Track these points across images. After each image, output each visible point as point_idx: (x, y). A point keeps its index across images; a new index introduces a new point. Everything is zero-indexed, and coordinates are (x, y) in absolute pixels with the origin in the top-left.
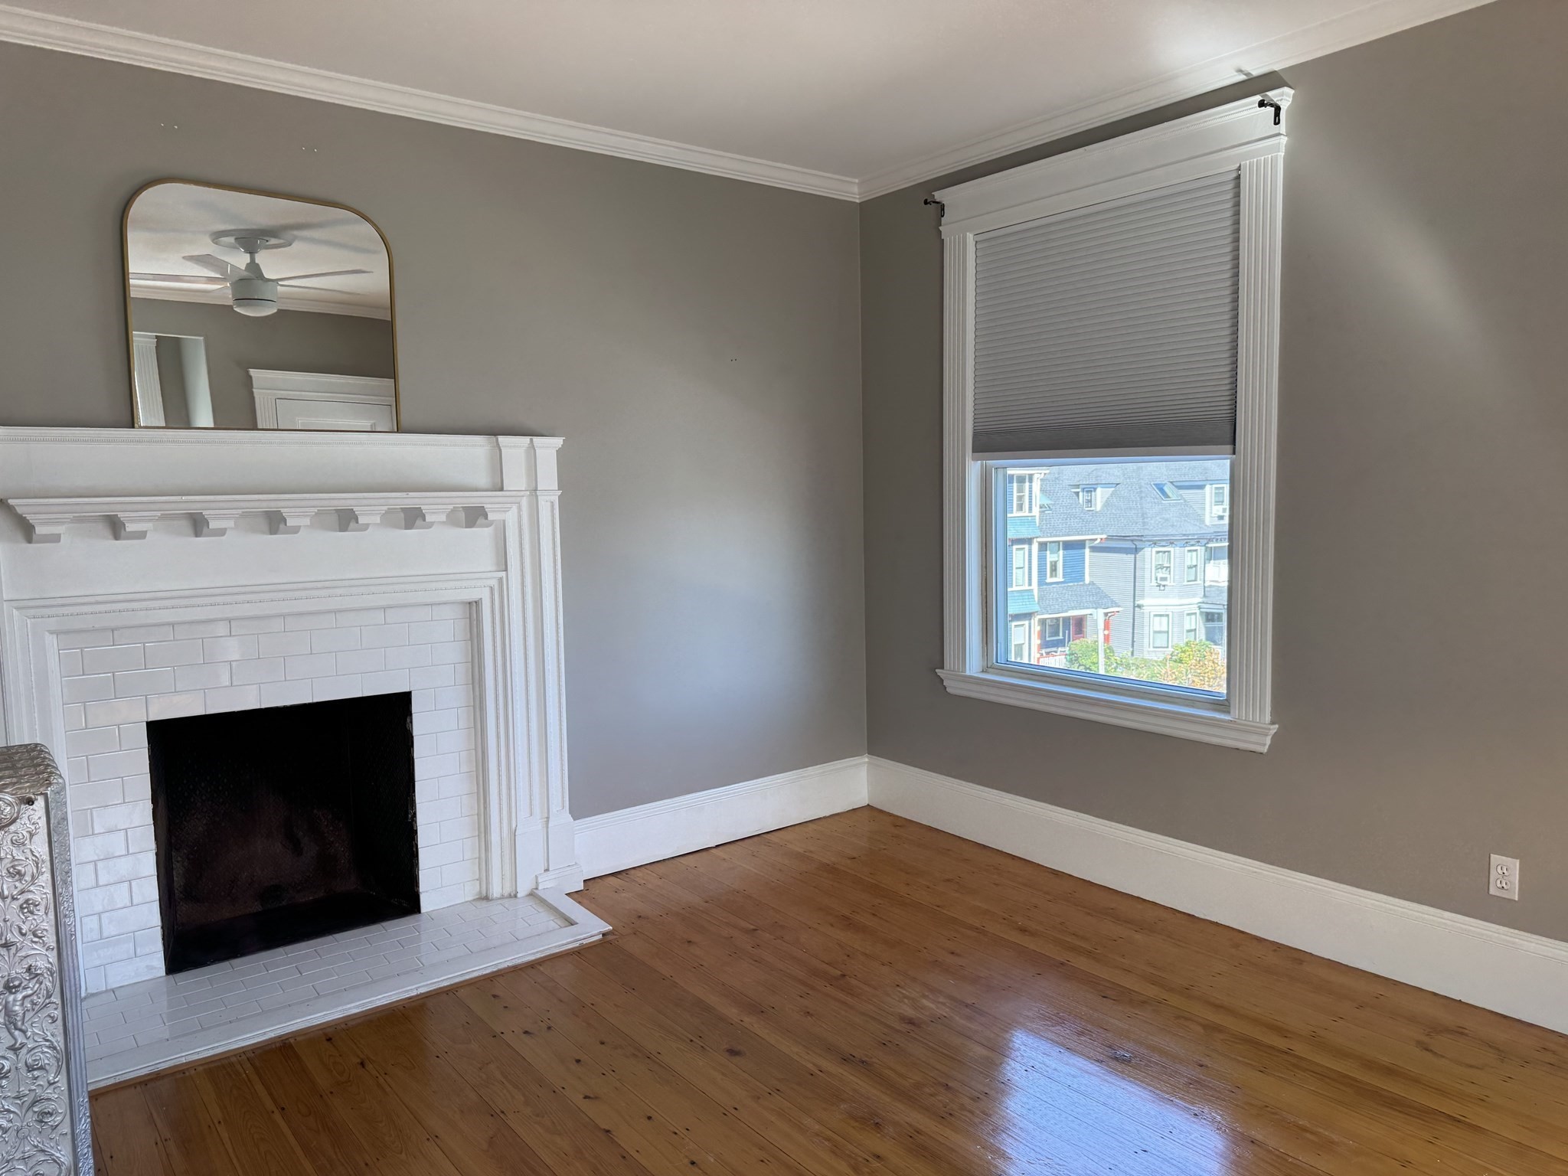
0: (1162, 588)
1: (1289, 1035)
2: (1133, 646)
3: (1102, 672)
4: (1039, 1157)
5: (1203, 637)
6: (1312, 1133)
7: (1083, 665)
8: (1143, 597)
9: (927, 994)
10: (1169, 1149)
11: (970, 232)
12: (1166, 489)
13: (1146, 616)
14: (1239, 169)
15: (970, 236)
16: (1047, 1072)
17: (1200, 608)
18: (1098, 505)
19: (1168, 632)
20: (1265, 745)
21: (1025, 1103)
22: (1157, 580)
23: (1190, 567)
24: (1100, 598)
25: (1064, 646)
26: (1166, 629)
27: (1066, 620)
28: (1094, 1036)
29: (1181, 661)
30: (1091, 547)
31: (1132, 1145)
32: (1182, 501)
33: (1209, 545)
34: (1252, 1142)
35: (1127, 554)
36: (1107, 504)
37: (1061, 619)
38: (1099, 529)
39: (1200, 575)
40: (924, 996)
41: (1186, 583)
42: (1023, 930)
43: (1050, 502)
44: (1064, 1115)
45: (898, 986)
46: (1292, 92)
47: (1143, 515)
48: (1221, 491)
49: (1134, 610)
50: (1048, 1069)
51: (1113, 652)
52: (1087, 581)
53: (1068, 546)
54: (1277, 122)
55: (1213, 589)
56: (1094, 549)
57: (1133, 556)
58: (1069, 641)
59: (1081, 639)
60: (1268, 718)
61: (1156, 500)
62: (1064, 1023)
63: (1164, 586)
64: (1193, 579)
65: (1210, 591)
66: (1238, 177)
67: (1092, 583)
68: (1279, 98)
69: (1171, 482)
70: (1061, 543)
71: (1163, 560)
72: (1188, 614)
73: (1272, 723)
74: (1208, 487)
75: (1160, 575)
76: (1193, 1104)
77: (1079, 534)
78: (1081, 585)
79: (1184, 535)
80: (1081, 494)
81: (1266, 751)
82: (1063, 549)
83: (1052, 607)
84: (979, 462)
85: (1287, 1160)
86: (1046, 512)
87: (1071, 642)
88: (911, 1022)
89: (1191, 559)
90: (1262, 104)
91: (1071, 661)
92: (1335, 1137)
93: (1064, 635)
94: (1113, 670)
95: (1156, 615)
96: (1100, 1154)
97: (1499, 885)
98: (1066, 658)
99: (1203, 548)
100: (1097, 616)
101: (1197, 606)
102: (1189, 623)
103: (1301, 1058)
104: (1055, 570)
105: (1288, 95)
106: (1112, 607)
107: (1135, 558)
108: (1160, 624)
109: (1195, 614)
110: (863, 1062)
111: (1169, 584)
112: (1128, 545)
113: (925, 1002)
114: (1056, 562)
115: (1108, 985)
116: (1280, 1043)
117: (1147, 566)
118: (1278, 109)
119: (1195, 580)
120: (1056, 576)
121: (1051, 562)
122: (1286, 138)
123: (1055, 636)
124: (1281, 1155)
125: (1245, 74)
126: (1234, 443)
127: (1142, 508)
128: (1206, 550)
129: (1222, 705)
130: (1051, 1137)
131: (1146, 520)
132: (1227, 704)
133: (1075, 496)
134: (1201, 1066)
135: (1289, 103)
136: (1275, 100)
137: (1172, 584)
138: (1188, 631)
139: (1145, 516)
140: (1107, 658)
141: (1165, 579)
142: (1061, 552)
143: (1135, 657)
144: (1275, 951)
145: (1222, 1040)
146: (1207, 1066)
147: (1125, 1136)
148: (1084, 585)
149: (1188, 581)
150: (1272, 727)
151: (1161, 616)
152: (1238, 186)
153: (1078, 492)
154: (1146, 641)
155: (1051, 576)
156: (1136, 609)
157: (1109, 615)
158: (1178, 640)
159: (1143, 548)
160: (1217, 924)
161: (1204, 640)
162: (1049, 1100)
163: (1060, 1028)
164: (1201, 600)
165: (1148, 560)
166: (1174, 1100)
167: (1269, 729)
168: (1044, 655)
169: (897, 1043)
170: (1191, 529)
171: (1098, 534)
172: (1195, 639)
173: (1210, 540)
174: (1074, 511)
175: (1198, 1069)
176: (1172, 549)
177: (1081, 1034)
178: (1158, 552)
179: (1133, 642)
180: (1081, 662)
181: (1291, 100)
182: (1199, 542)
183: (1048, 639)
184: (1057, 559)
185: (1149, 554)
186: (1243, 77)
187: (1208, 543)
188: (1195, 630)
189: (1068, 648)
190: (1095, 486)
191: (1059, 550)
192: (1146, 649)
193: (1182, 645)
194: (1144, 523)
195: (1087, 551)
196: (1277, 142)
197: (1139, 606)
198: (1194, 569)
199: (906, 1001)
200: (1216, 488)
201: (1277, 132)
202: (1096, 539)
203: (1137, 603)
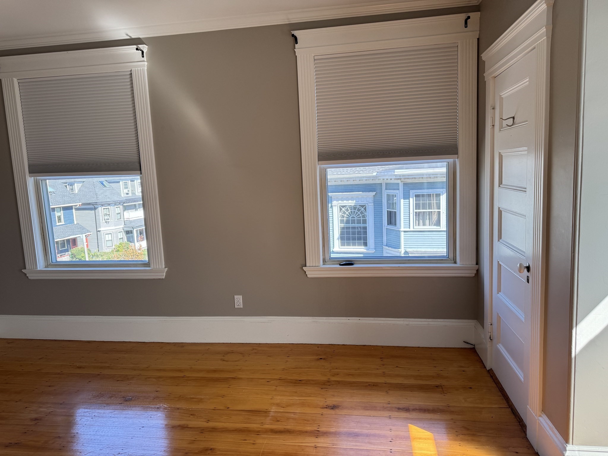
0: (107, 223)
1: (183, 371)
2: (98, 248)
3: (87, 259)
4: (104, 446)
5: (126, 240)
6: (195, 399)
7: (78, 258)
8: (100, 227)
9: (41, 406)
10: (151, 423)
11: (15, 78)
12: (104, 183)
13: (102, 235)
14: (131, 71)
15: (15, 80)
16: (101, 415)
17: (123, 229)
18: (76, 191)
19: (112, 240)
20: (163, 276)
21: (94, 430)
22: (105, 220)
23: (118, 214)
24: (82, 229)
25: (68, 251)
26: (111, 239)
27: (68, 241)
28: (116, 396)
29: (118, 251)
30: (75, 209)
31: (138, 427)
32: (111, 188)
33: (124, 205)
34: (178, 409)
35: (91, 210)
36: (80, 190)
37: (65, 240)
38: (78, 201)
39: (122, 217)
40: (40, 407)
41: (117, 220)
42: (80, 368)
43: (53, 190)
44: (111, 427)
45: (26, 408)
46: (147, 47)
47: (96, 194)
48: (126, 184)
49: (97, 233)
50: (101, 414)
51: (90, 251)
52: (75, 223)
53: (65, 209)
54: (143, 57)
55: (128, 221)
56: (77, 209)
57: (94, 211)
58: (70, 249)
59: (76, 248)
60: (164, 266)
61: (101, 188)
62: (104, 396)
63: (108, 222)
64: (120, 218)
65: (126, 222)
66: (131, 74)
67: (78, 224)
68: (143, 48)
69: (106, 181)
70: (61, 208)
71: (106, 211)
72: (119, 232)
73: (165, 268)
74: (121, 182)
75: (106, 218)
76: (156, 405)
77: (69, 204)
78: (73, 225)
79: (114, 201)
80: (68, 186)
81: (164, 278)
82: (63, 210)
83: (61, 236)
84: (33, 178)
85: (189, 410)
86: (53, 195)
87: (71, 249)
88: (36, 419)
89: (118, 210)
90: (137, 49)
91: (72, 257)
92: (202, 397)
93: (68, 247)
94: (91, 259)
95: (106, 234)
96: (127, 435)
97: (237, 304)
98: (70, 257)
99: (122, 206)
100: (82, 238)
101: (122, 229)
102: (120, 235)
103: (188, 377)
104: (60, 219)
105: (146, 48)
106: (88, 233)
107: (95, 212)
108: (108, 237)
109: (122, 232)
110: (16, 443)
111: (110, 221)
112: (92, 206)
113: (41, 409)
114: (60, 216)
115: (118, 376)
116: (181, 374)
117: (101, 215)
118: (143, 52)
119: (120, 219)
120: (61, 222)
121: (58, 216)
122: (147, 63)
123: (64, 248)
124: (187, 409)
125: (129, 37)
126: (141, 170)
127: (95, 191)
128: (123, 207)
129: (147, 264)
130: (107, 437)
131: (97, 196)
132: (149, 264)
133: (65, 188)
134: (157, 391)
135: (147, 50)
136: (142, 48)
137: (111, 221)
138: (120, 239)
139: (97, 194)
140: (88, 254)
141: (108, 219)
142: (62, 211)
143: (100, 252)
144: (174, 345)
145: (162, 380)
146: (159, 391)
147: (135, 425)
148: (74, 225)
149: (117, 219)
150: (165, 269)
151: (108, 234)
152: (131, 77)
153: (67, 185)
154: (103, 244)
155: (59, 222)
156: (98, 232)
157: (87, 236)
158: (117, 243)
159: (98, 208)
160: (154, 342)
161: (126, 242)
162: (104, 425)
163: (102, 398)
164: (123, 226)
165: (100, 212)
166: (150, 406)
167: (165, 270)
168: (59, 256)
169: (32, 430)
170: (116, 198)
171: (78, 203)
172: (123, 241)
173: (124, 203)
174: (66, 194)
175: (156, 393)
176: (110, 207)
177: (111, 397)
178: (104, 209)
179: (98, 246)
180: (77, 257)
181: (147, 49)
182: (120, 204)
183: (60, 249)
184: (60, 215)
185: (100, 209)
186: (128, 38)
187: (123, 204)
188: (123, 238)
189: (70, 252)
190: (74, 183)
191: (61, 211)
192: (104, 248)
193: (118, 245)
194: (97, 197)
195: (74, 210)
196: (144, 63)
197: (99, 231)
198: (119, 214)
199: (32, 412)
200: (124, 183)
201: (143, 60)
202: (77, 205)
203: (98, 230)
